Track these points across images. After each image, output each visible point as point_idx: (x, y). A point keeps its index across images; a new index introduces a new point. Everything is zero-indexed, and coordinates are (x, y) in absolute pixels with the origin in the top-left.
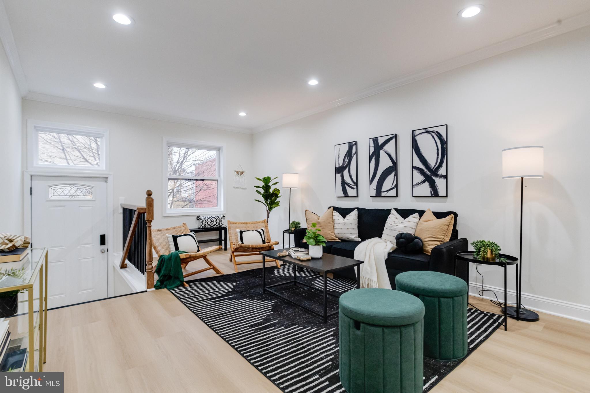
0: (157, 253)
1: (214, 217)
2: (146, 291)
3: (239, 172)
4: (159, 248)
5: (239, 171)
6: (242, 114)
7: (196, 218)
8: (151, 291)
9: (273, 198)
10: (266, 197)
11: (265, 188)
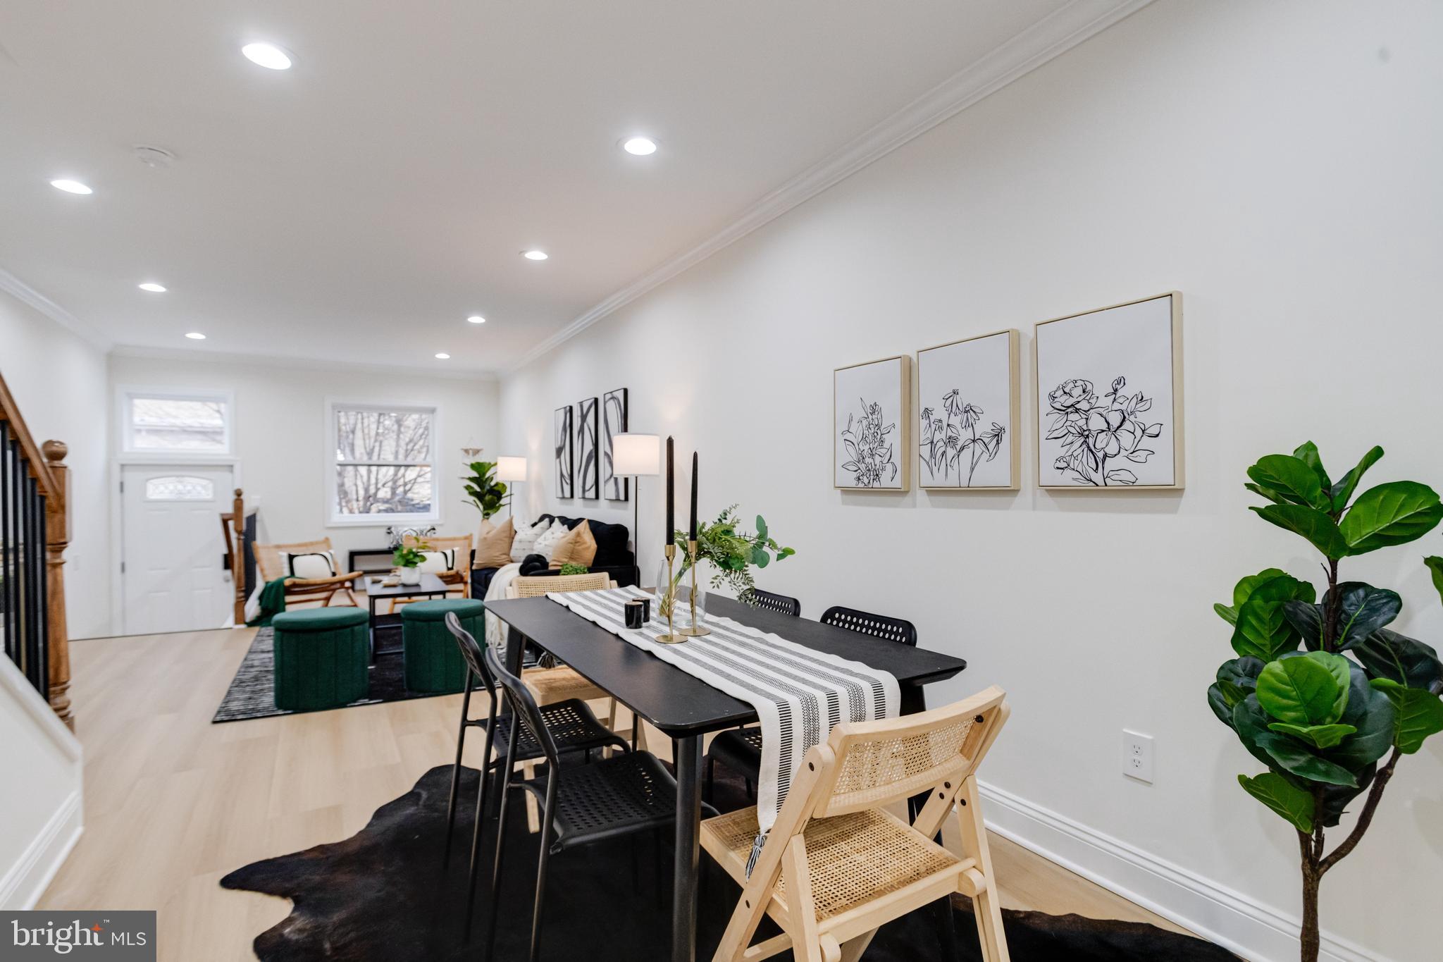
0: (264, 576)
1: (415, 529)
2: (231, 628)
3: (471, 452)
4: (266, 572)
5: (471, 449)
6: (442, 356)
7: (385, 530)
8: (239, 629)
9: (488, 497)
10: (479, 496)
11: (479, 481)
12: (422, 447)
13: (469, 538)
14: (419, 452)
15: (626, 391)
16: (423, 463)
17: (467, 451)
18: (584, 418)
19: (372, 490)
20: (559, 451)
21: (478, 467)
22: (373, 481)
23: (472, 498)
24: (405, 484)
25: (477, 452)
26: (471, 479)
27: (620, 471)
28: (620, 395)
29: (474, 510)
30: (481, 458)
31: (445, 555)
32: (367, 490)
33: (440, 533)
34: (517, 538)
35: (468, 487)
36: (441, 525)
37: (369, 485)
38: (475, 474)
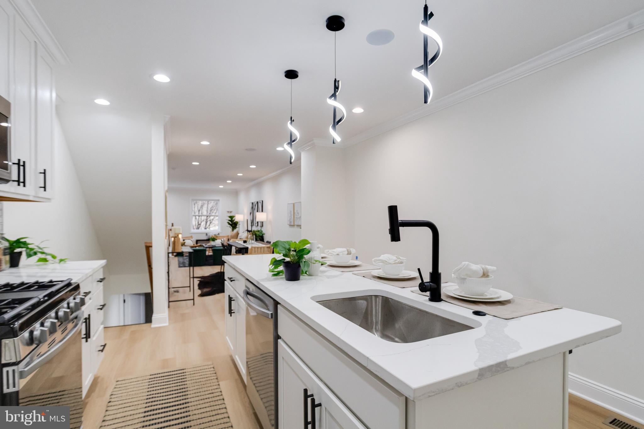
9: (233, 225)
10: (231, 225)
11: (231, 221)
12: (215, 208)
13: (228, 236)
14: (214, 210)
15: (262, 201)
16: (215, 215)
17: (228, 212)
18: (255, 206)
19: (200, 223)
20: (251, 213)
21: (230, 217)
22: (200, 220)
23: (229, 225)
24: (210, 221)
25: (231, 212)
26: (229, 220)
27: (257, 220)
28: (261, 202)
29: (230, 229)
30: (231, 215)
31: (222, 241)
32: (198, 223)
33: (220, 235)
34: (239, 235)
35: (228, 223)
36: (221, 233)
37: (199, 221)
38: (230, 219)
